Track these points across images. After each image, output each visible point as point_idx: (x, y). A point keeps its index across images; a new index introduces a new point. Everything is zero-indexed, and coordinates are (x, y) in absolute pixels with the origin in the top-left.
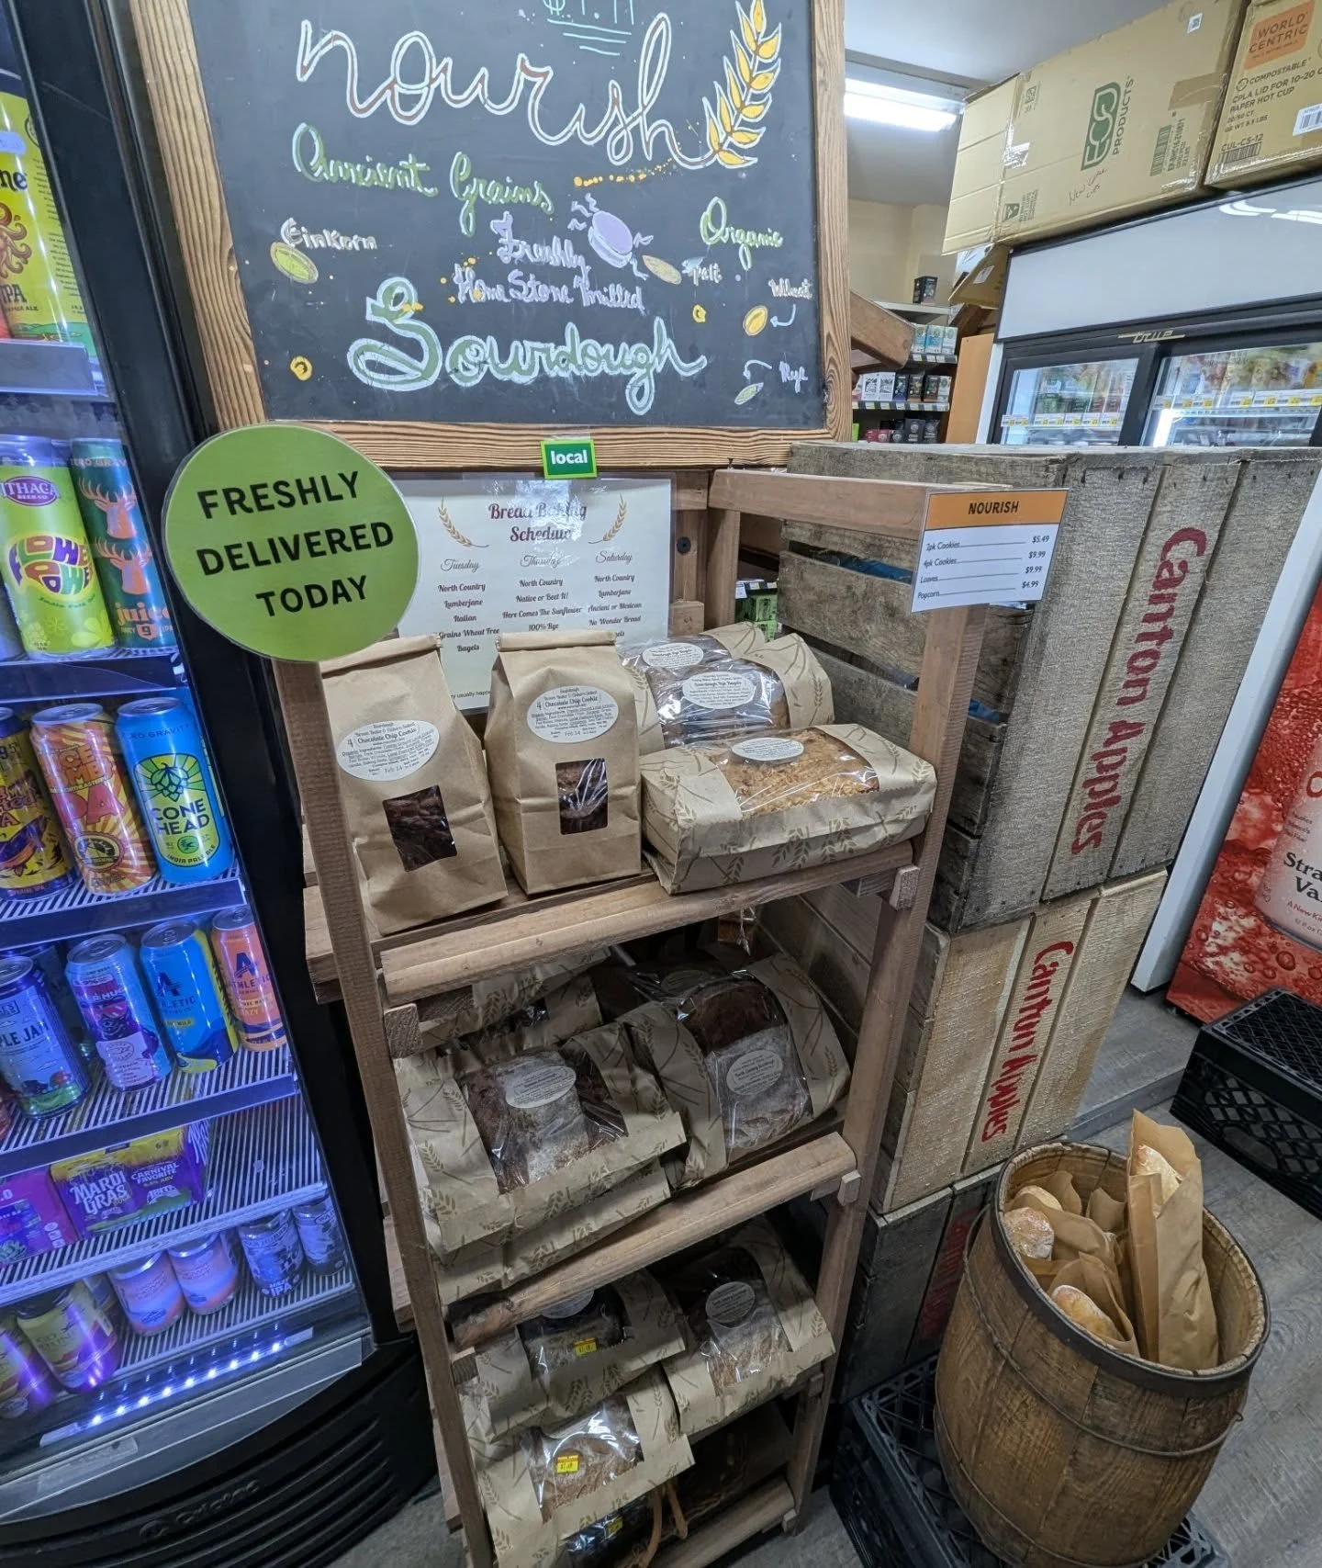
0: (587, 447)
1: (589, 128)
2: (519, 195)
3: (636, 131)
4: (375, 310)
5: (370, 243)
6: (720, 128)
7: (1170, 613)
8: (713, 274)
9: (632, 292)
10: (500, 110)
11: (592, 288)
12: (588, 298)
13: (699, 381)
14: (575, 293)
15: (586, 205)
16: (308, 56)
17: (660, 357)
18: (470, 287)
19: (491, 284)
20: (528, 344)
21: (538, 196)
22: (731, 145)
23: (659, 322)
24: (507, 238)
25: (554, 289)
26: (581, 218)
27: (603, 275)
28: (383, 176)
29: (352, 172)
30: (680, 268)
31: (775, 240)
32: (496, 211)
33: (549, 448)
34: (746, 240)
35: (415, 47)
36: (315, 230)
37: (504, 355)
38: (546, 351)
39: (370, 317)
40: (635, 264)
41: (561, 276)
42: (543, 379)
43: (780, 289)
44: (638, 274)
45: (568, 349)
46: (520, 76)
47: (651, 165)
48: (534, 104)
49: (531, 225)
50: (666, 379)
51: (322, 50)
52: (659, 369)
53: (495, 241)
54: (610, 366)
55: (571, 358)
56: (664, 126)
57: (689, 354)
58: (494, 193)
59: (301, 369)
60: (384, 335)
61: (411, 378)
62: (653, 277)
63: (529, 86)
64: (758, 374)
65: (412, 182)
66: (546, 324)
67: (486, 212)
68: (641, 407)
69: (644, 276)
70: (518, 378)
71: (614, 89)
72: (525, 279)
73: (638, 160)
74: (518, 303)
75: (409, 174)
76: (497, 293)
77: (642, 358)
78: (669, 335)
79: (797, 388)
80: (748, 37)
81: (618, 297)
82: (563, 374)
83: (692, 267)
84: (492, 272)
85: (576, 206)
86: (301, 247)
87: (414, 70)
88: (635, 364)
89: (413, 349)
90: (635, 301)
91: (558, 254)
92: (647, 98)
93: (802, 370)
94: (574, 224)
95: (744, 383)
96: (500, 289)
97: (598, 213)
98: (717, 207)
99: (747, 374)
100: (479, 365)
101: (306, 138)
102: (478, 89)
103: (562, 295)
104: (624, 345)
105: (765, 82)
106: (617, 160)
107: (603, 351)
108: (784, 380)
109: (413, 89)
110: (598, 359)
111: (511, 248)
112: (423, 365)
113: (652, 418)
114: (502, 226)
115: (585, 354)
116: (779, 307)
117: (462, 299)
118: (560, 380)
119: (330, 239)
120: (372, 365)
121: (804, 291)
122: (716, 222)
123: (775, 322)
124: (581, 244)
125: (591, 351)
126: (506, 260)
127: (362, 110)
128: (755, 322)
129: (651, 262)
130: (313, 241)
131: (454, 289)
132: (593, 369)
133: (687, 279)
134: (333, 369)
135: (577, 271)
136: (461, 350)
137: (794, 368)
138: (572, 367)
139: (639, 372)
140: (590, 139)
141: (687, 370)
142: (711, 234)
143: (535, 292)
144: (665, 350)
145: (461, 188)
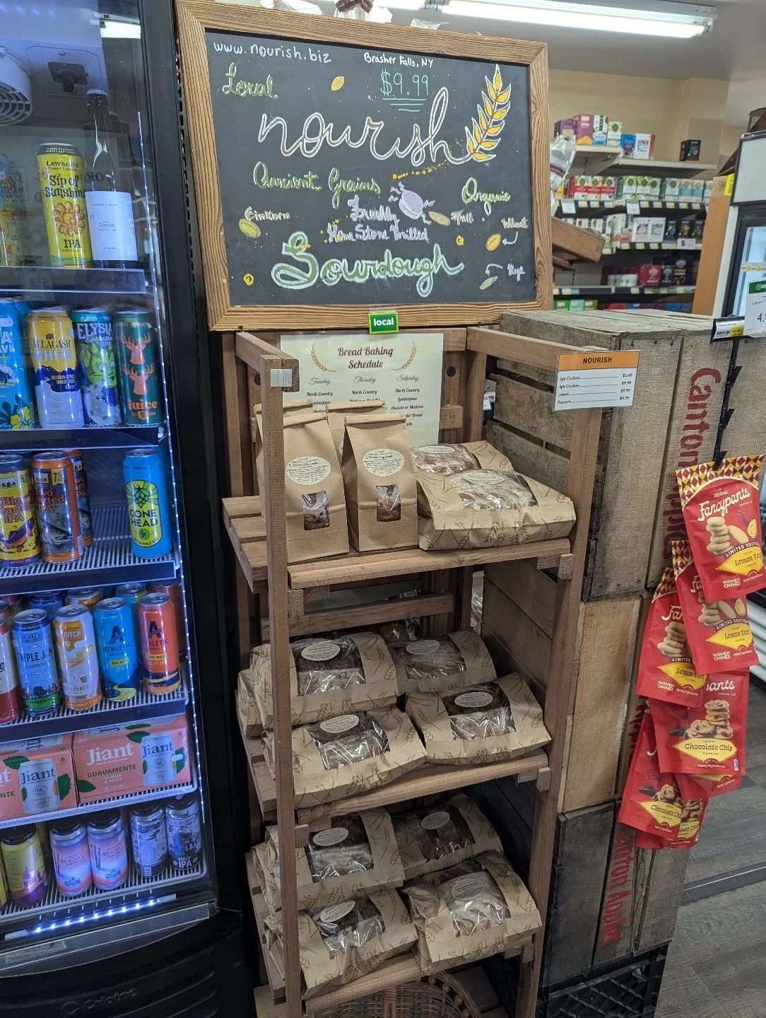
0: (394, 316)
1: (401, 149)
2: (362, 186)
3: (427, 148)
4: (287, 249)
5: (287, 216)
6: (475, 141)
7: (704, 414)
8: (469, 218)
9: (422, 231)
10: (355, 145)
11: (400, 231)
12: (397, 236)
13: (458, 278)
14: (391, 234)
15: (399, 188)
16: (264, 130)
17: (437, 265)
18: (335, 234)
19: (346, 232)
20: (364, 262)
21: (374, 186)
22: (481, 150)
23: (436, 246)
24: (356, 208)
25: (379, 233)
26: (395, 194)
27: (406, 223)
28: (296, 183)
29: (280, 183)
30: (449, 217)
31: (506, 197)
32: (351, 196)
33: (372, 318)
34: (488, 199)
35: (316, 120)
36: (261, 212)
37: (351, 268)
38: (374, 265)
39: (284, 252)
40: (424, 216)
41: (384, 225)
42: (371, 279)
43: (508, 224)
44: (425, 221)
45: (385, 263)
46: (367, 128)
47: (435, 164)
48: (374, 140)
49: (369, 201)
50: (440, 277)
51: (271, 127)
52: (436, 272)
53: (349, 210)
54: (408, 272)
55: (387, 268)
56: (443, 144)
57: (453, 263)
58: (350, 186)
59: (249, 280)
60: (289, 260)
61: (302, 282)
62: (434, 223)
63: (371, 132)
64: (494, 272)
65: (309, 185)
66: (373, 251)
67: (346, 196)
68: (424, 293)
69: (429, 223)
70: (357, 280)
71: (416, 128)
72: (364, 228)
73: (428, 162)
74: (360, 241)
75: (308, 181)
76: (350, 237)
77: (426, 266)
78: (442, 253)
79: (518, 278)
80: (492, 93)
81: (414, 234)
82: (382, 277)
83: (457, 216)
84: (347, 226)
85: (393, 189)
86: (254, 220)
87: (314, 131)
88: (422, 269)
89: (304, 267)
90: (424, 236)
91: (383, 214)
92: (433, 130)
93: (521, 268)
94: (391, 198)
95: (486, 277)
96: (351, 234)
97: (405, 192)
98: (472, 182)
99: (487, 272)
100: (338, 274)
101: (260, 168)
102: (345, 136)
103: (383, 235)
104: (416, 260)
105: (501, 115)
106: (416, 164)
107: (404, 263)
108: (510, 274)
109: (312, 140)
110: (402, 268)
111: (357, 213)
112: (308, 275)
113: (431, 299)
114: (353, 203)
115: (394, 265)
116: (508, 234)
117: (331, 240)
118: (380, 280)
119: (269, 216)
120: (283, 277)
121: (523, 224)
122: (471, 191)
123: (505, 242)
124: (395, 208)
125: (398, 264)
126: (355, 219)
127: (287, 152)
128: (493, 242)
129: (433, 215)
130: (260, 217)
131: (327, 236)
132: (399, 273)
133: (453, 222)
134: (264, 279)
135: (393, 222)
136: (329, 267)
137: (516, 267)
138: (387, 273)
139: (424, 274)
140: (402, 155)
141: (452, 271)
142: (468, 197)
143: (369, 235)
144: (440, 260)
145: (334, 185)
